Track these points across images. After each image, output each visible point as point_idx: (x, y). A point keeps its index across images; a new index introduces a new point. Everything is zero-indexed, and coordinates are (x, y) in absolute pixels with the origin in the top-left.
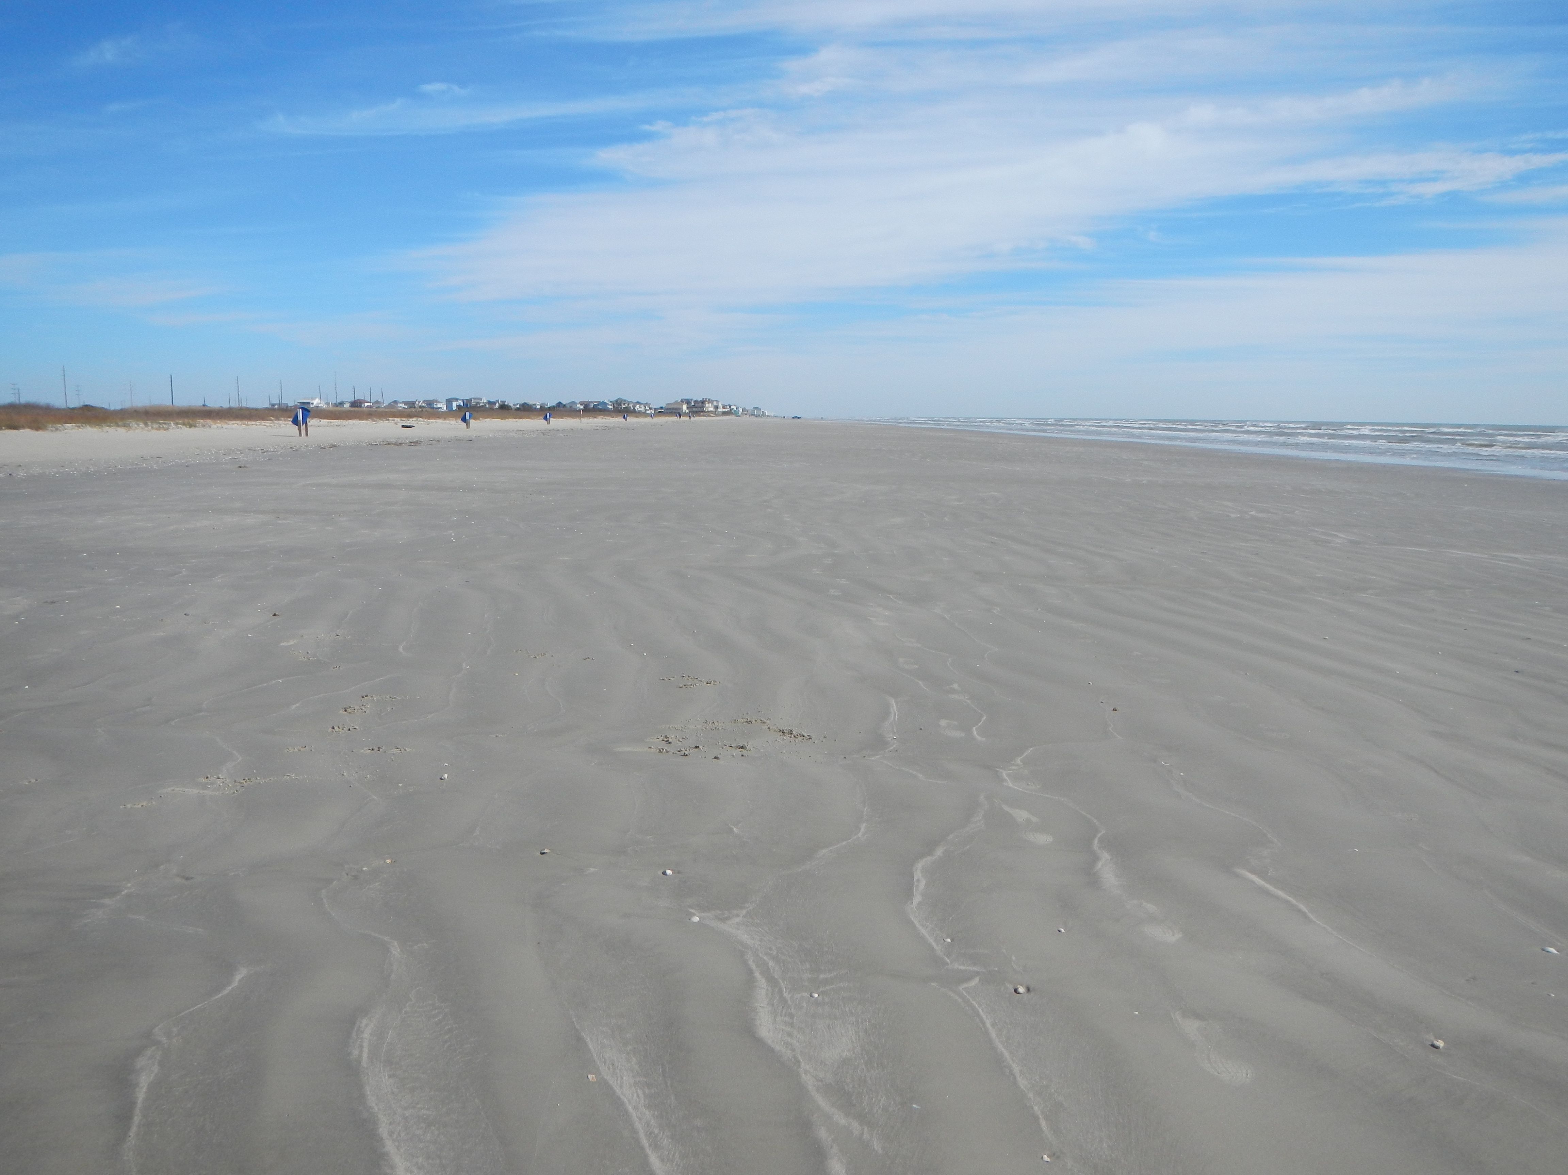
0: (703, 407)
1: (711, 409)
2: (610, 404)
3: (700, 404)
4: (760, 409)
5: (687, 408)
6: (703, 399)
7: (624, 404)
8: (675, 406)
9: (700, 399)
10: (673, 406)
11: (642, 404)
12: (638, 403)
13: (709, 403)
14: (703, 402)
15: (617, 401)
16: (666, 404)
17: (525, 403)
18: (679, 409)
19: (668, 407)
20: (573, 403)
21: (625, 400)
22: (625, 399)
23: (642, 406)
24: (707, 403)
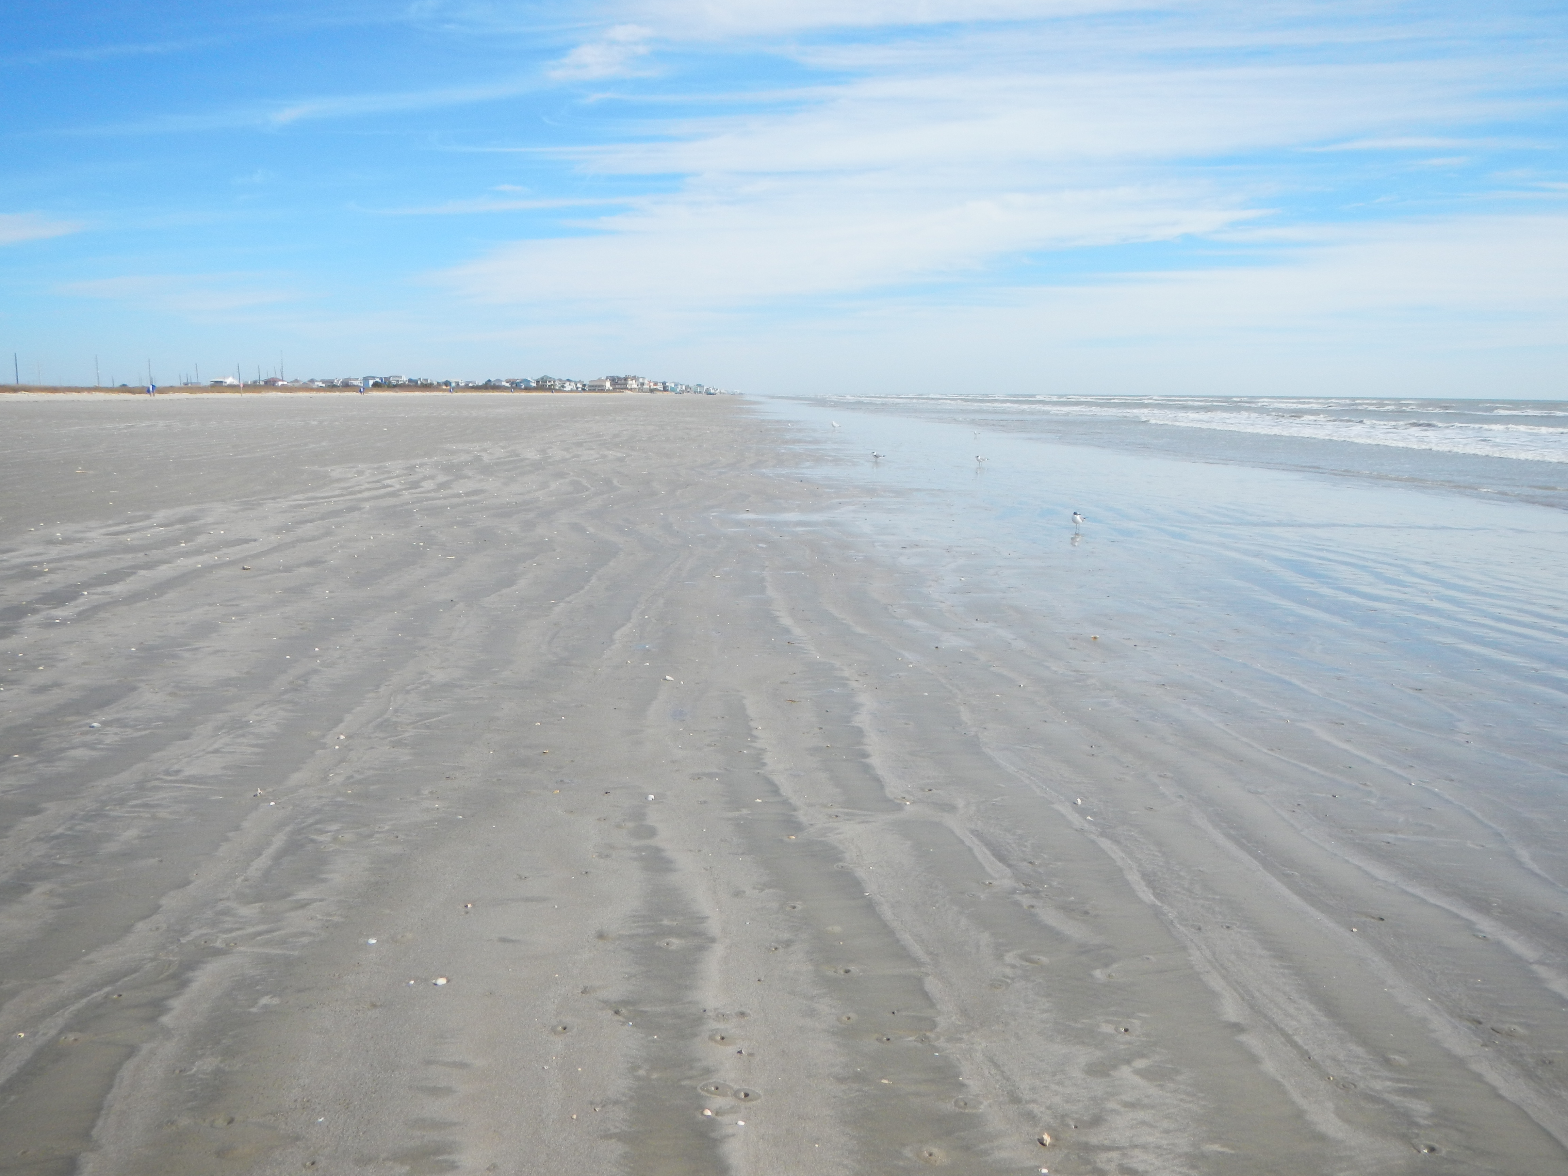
0: (626, 384)
1: (635, 386)
2: (533, 381)
3: (623, 381)
4: (703, 386)
5: (611, 386)
6: (626, 376)
7: (550, 381)
8: (598, 383)
9: (623, 376)
10: (595, 384)
11: (573, 381)
12: (568, 380)
13: (632, 380)
14: (626, 379)
15: (542, 379)
16: (590, 382)
17: (447, 381)
18: (603, 386)
19: (591, 384)
20: (499, 380)
21: (551, 378)
22: (550, 376)
23: (573, 384)
24: (629, 379)
